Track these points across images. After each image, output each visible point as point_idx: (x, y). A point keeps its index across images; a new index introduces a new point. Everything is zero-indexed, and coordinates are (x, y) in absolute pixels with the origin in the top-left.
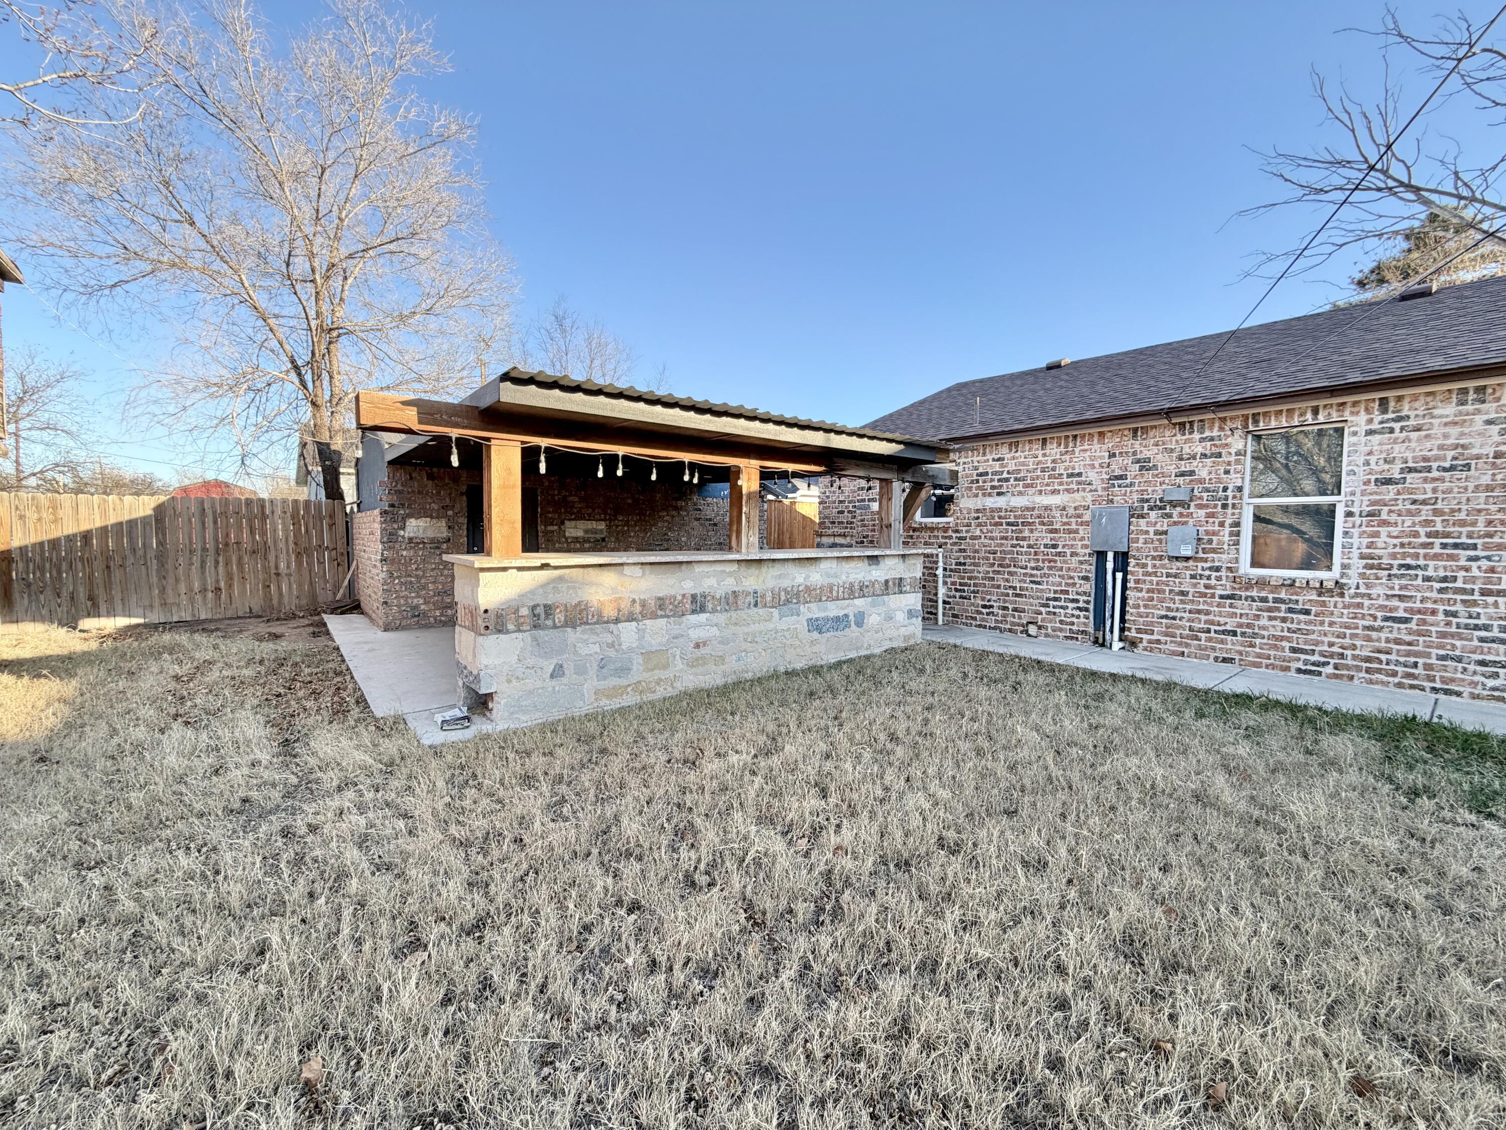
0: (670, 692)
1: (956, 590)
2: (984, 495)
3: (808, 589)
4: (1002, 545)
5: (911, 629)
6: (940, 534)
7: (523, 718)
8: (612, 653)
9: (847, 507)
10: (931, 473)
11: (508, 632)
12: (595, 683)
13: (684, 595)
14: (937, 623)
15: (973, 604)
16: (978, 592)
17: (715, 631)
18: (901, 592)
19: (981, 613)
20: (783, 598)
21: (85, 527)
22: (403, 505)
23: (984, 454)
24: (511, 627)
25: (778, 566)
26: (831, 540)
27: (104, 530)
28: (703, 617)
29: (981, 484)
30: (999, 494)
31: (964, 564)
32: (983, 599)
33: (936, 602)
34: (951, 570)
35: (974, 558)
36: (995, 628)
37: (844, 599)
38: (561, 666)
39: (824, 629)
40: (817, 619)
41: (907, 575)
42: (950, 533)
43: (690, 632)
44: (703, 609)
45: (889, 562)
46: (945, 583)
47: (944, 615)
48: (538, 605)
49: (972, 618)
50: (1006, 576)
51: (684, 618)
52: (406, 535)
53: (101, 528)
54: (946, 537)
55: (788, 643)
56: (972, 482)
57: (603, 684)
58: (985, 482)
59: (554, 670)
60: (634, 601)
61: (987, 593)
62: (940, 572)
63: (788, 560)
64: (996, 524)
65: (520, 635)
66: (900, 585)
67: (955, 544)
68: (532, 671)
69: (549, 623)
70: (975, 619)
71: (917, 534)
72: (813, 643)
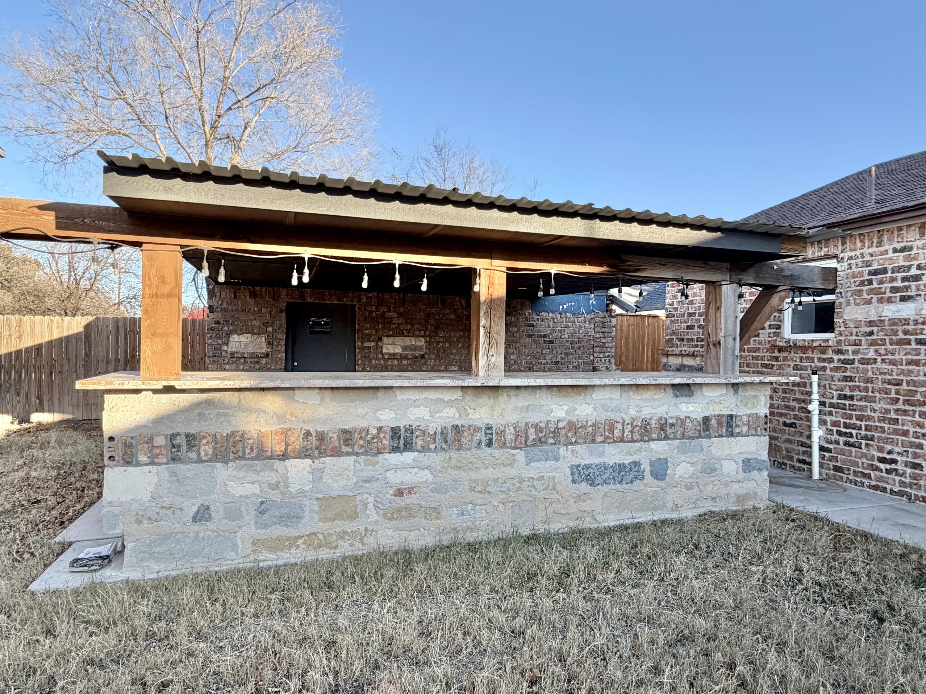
0: (359, 550)
1: (839, 433)
2: (880, 301)
3: (572, 426)
4: (910, 372)
5: (749, 486)
6: (816, 355)
7: (156, 567)
8: (276, 496)
9: (698, 321)
10: (787, 273)
11: (139, 464)
12: (253, 531)
13: (380, 429)
14: (810, 477)
15: (865, 456)
16: (872, 439)
17: (426, 475)
18: (732, 435)
19: (878, 469)
20: (532, 436)
21: (38, 341)
22: (227, 322)
23: (880, 244)
24: (143, 458)
25: (523, 394)
26: (678, 361)
27: (50, 343)
28: (408, 457)
29: (875, 285)
30: (903, 299)
31: (851, 398)
32: (881, 449)
33: (810, 447)
34: (832, 405)
35: (866, 389)
36: (901, 494)
37: (632, 441)
38: (208, 508)
39: (599, 480)
40: (587, 467)
41: (742, 411)
42: (830, 354)
43: (389, 475)
44: (408, 446)
45: (708, 393)
46: (822, 422)
47: (821, 466)
48: (178, 434)
49: (864, 475)
50: (917, 418)
51: (380, 457)
52: (229, 350)
53: (48, 342)
54: (824, 360)
55: (540, 495)
56: (862, 283)
57: (262, 534)
58: (881, 282)
59: (198, 511)
60: (308, 434)
61: (887, 441)
62: (814, 407)
63: (540, 387)
64: (900, 342)
65: (154, 469)
66: (729, 425)
67: (837, 369)
68: (169, 512)
69: (193, 455)
70: (869, 476)
71: (785, 354)
72: (579, 498)
